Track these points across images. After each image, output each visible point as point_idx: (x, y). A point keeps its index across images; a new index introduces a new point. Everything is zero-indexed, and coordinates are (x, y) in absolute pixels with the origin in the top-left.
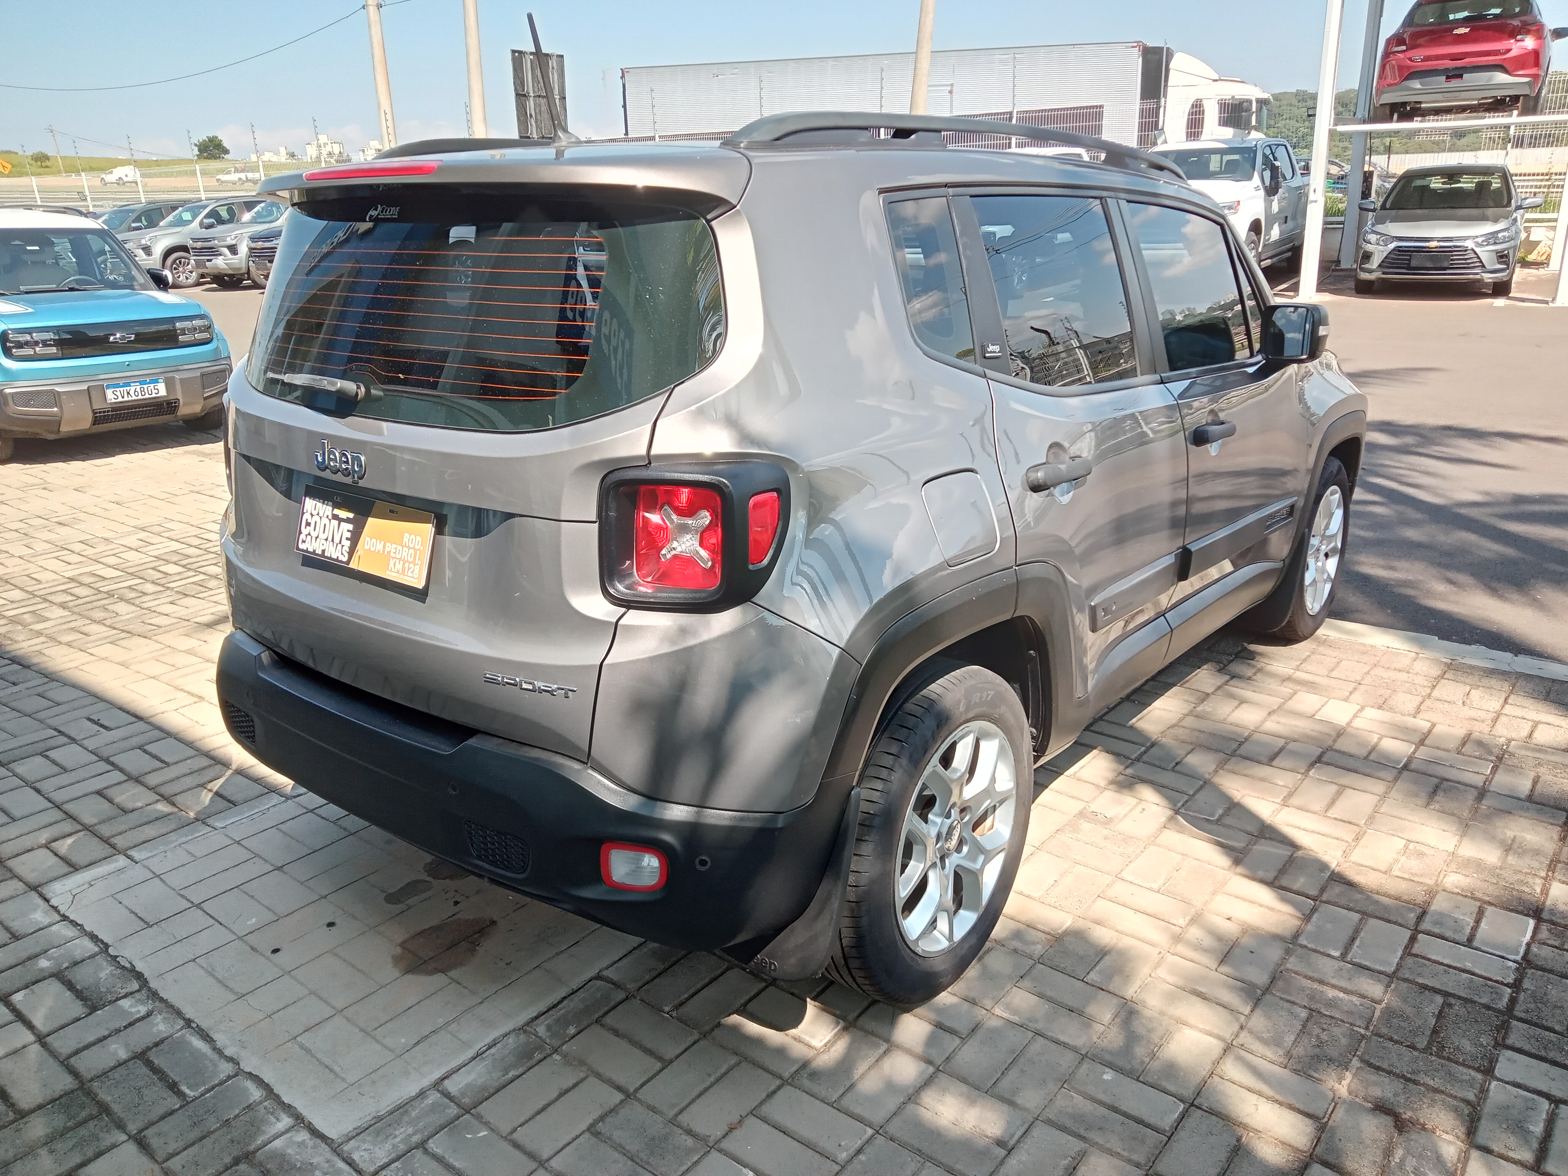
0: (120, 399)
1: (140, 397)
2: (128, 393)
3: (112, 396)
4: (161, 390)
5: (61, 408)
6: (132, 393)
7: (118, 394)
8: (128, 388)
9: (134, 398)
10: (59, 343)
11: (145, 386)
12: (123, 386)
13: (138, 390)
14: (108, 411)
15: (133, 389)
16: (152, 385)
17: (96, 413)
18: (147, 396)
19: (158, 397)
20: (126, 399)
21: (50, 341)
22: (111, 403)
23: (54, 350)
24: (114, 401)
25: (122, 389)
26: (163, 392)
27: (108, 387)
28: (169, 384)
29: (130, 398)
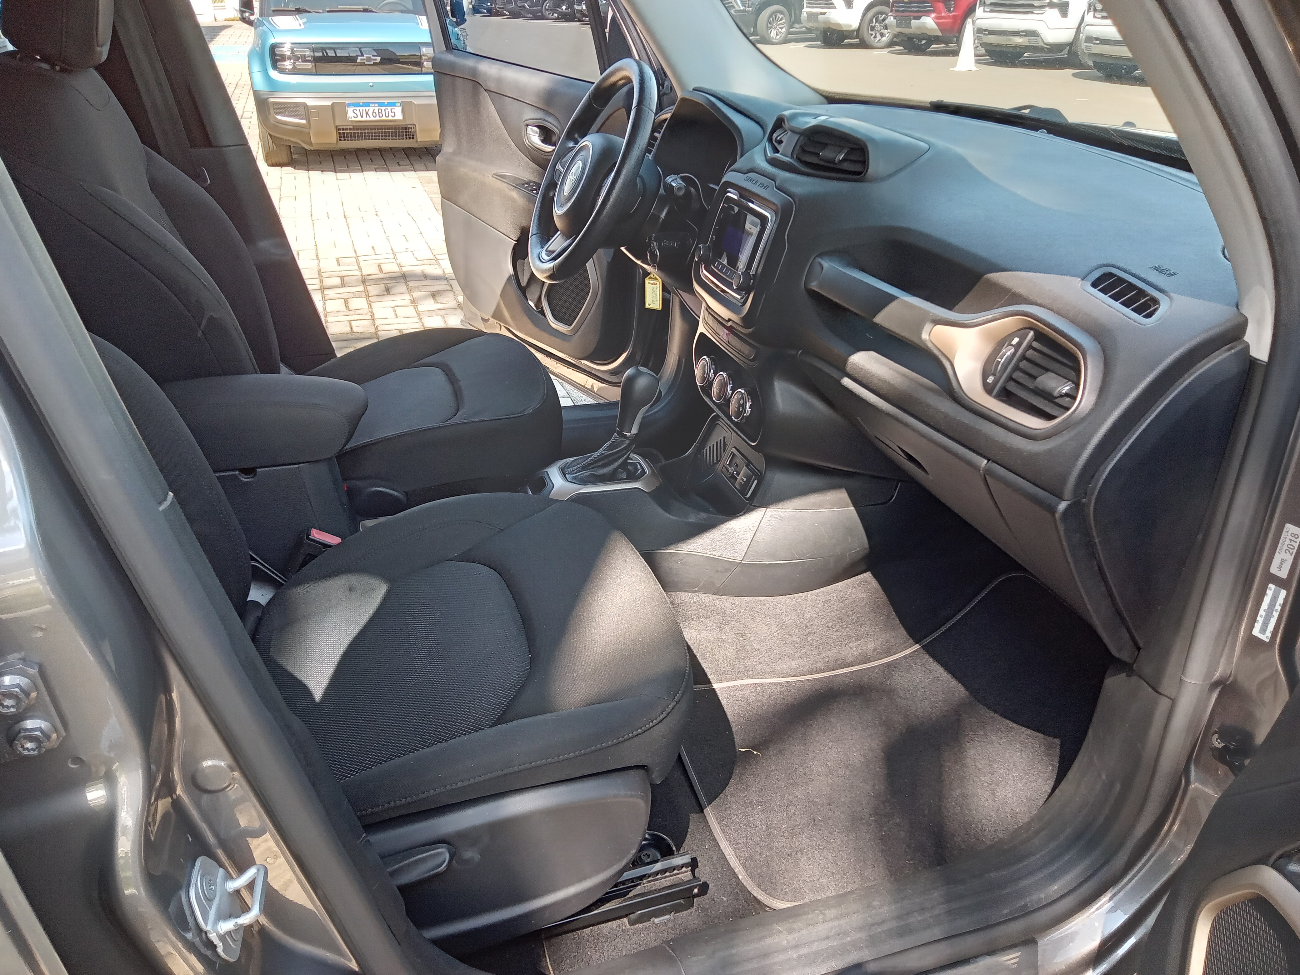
0: (359, 118)
1: (377, 118)
2: (367, 113)
3: (353, 115)
4: (397, 114)
5: (309, 121)
6: (370, 113)
7: (358, 113)
8: (367, 108)
9: (372, 118)
10: (316, 60)
11: (383, 108)
12: (362, 106)
13: (376, 111)
14: (350, 129)
15: (371, 109)
16: (389, 108)
17: (339, 129)
18: (384, 118)
19: (394, 121)
20: (364, 118)
21: (308, 57)
22: (352, 121)
23: (309, 65)
24: (353, 119)
25: (361, 109)
26: (399, 116)
27: (349, 105)
28: (405, 107)
29: (368, 119)
